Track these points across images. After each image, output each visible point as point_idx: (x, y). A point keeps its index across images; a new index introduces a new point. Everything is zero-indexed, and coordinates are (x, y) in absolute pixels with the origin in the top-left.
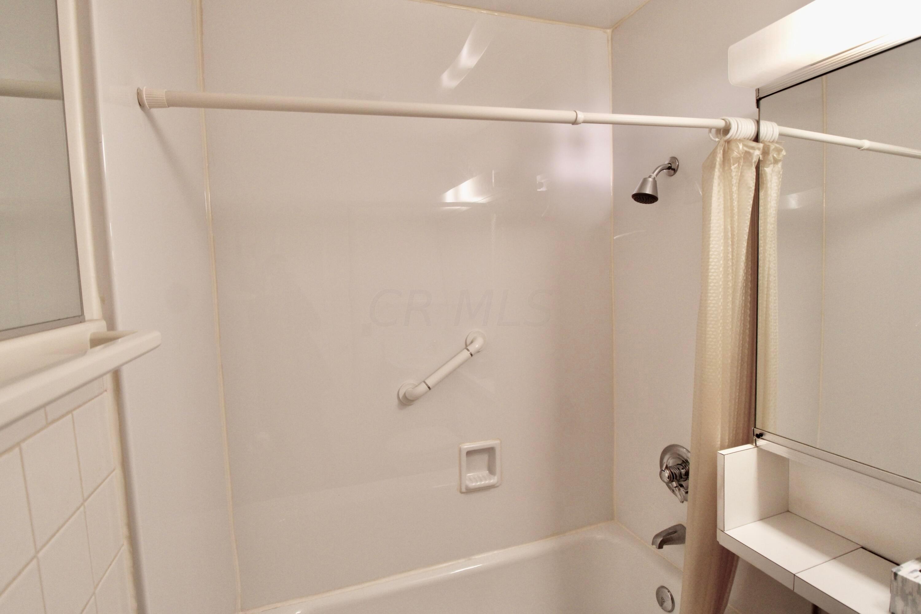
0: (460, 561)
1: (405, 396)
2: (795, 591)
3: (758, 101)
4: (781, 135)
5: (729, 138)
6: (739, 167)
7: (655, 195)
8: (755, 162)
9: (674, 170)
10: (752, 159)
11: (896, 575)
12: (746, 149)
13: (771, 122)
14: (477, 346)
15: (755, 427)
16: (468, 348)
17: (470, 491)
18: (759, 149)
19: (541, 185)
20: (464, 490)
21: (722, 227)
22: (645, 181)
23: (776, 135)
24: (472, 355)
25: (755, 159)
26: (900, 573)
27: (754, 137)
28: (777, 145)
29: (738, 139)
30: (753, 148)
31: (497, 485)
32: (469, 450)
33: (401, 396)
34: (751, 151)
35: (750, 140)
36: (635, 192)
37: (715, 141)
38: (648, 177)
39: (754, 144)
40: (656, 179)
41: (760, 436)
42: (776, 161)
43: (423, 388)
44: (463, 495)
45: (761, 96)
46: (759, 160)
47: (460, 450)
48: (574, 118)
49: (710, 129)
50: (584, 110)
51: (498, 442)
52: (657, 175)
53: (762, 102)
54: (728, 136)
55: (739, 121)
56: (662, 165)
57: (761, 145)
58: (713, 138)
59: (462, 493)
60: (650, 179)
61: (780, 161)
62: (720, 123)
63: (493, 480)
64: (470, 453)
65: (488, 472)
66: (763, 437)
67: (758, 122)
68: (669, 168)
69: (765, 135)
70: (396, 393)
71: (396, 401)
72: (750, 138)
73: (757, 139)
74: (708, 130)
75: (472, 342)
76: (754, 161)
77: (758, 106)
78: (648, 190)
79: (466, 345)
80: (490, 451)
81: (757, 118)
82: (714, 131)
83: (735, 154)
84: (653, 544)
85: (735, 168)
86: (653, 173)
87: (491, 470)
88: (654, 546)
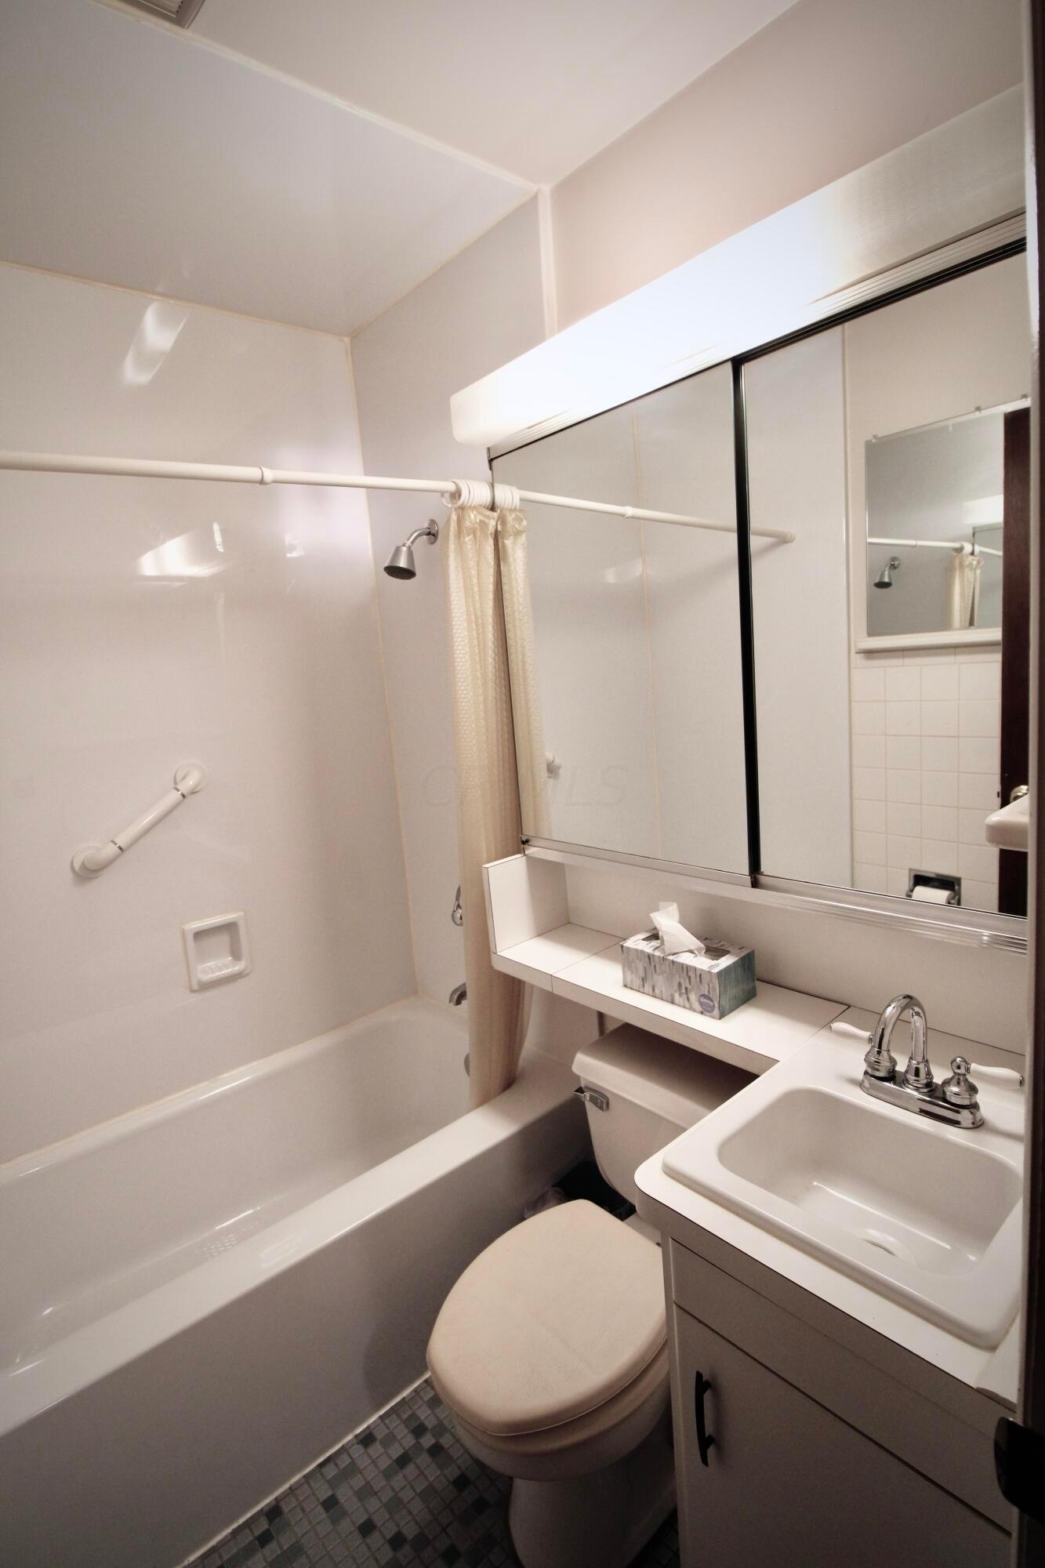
0: (200, 1086)
1: (83, 866)
2: (554, 992)
3: (491, 461)
4: (522, 500)
5: (462, 504)
6: (475, 539)
7: (411, 568)
8: (491, 534)
9: (434, 535)
10: (488, 529)
11: (622, 946)
12: (482, 518)
13: (510, 487)
14: (191, 783)
15: (522, 834)
16: (178, 787)
17: (206, 987)
18: (494, 518)
19: (292, 548)
20: (196, 987)
21: (464, 608)
22: (397, 551)
23: (517, 502)
24: (184, 796)
25: (491, 529)
26: (625, 945)
27: (490, 506)
28: (519, 514)
29: (473, 505)
30: (488, 517)
31: (246, 972)
32: (198, 930)
33: (77, 866)
34: (487, 521)
35: (487, 508)
36: (386, 564)
37: (448, 507)
38: (402, 544)
39: (489, 513)
40: (412, 549)
41: (526, 842)
42: (518, 533)
43: (111, 850)
44: (195, 995)
45: (492, 457)
46: (496, 530)
47: (183, 933)
48: (260, 477)
49: (442, 493)
50: (271, 467)
51: (242, 914)
52: (413, 542)
53: (495, 463)
54: (460, 502)
55: (470, 486)
56: (418, 530)
57: (495, 515)
58: (446, 504)
59: (193, 991)
60: (404, 549)
61: (522, 532)
62: (450, 487)
63: (237, 968)
64: (199, 935)
65: (230, 958)
66: (530, 843)
67: (492, 486)
68: (429, 534)
69: (503, 502)
70: (69, 863)
71: (69, 875)
72: (487, 505)
73: (493, 508)
74: (439, 494)
75: (184, 778)
76: (489, 532)
77: (491, 468)
78: (402, 563)
79: (176, 783)
80: (230, 928)
81: (491, 481)
82: (447, 495)
83: (468, 524)
84: (450, 1002)
85: (469, 540)
86: (408, 540)
87: (236, 955)
88: (452, 1004)
